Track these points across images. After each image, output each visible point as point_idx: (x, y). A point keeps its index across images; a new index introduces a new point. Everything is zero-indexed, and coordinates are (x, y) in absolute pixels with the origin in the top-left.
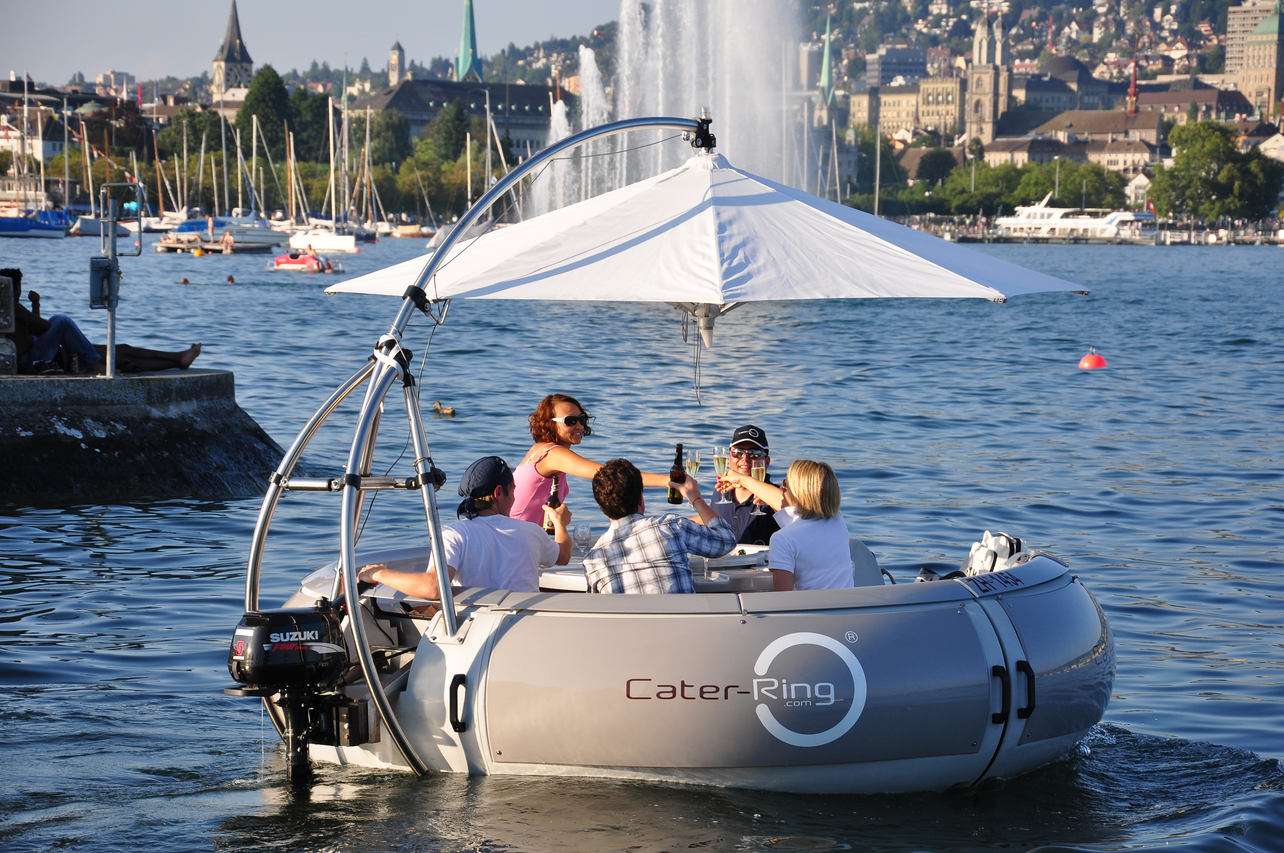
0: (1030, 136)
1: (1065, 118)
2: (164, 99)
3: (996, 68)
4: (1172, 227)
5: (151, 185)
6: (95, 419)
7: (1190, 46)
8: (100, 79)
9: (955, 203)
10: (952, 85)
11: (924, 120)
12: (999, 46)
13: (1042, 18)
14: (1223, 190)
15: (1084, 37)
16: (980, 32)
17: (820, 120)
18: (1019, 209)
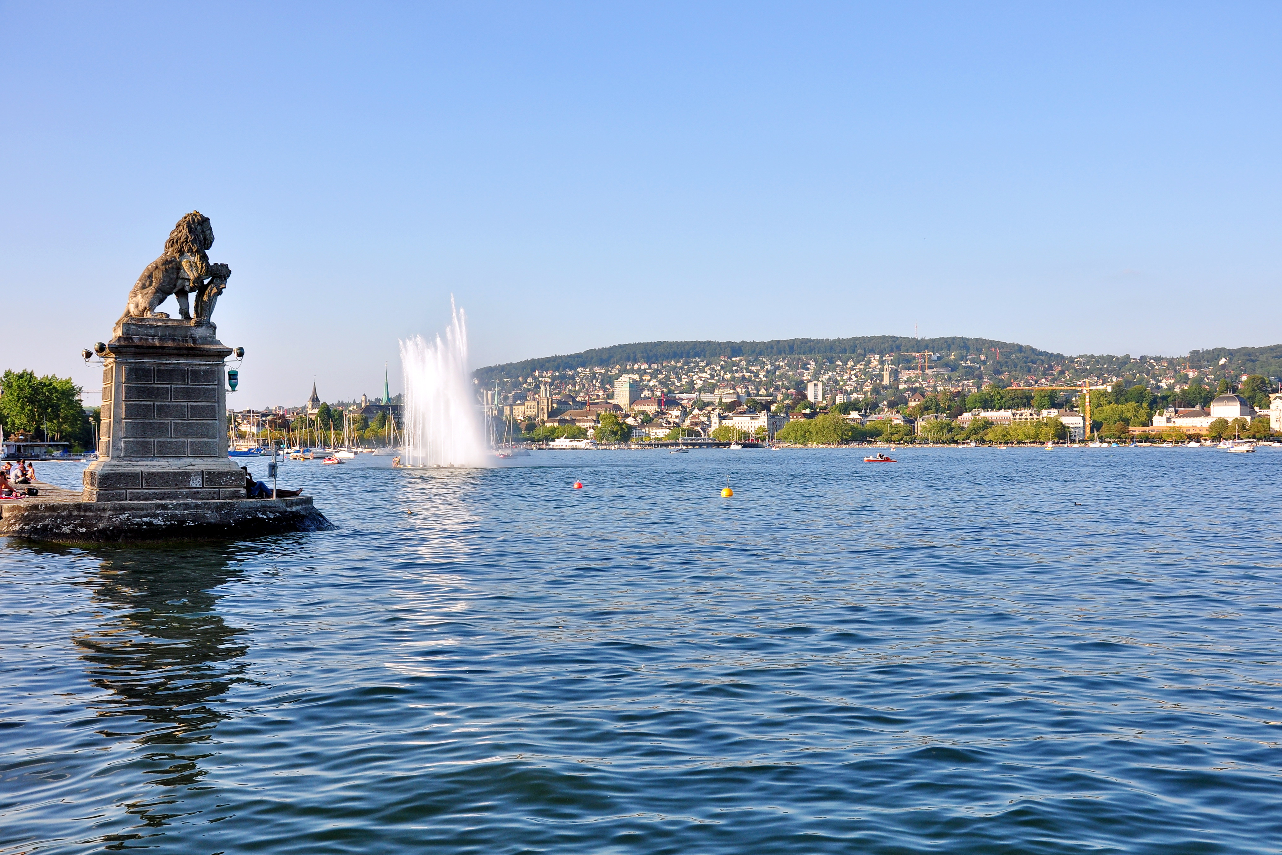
0: (559, 418)
1: (568, 412)
2: (293, 413)
3: (547, 398)
4: (601, 444)
5: (289, 440)
6: (270, 512)
7: (604, 391)
8: (274, 408)
9: (536, 438)
10: (535, 403)
11: (526, 413)
12: (548, 391)
13: (561, 383)
14: (615, 433)
15: (573, 389)
16: (543, 387)
17: (495, 414)
18: (556, 440)
